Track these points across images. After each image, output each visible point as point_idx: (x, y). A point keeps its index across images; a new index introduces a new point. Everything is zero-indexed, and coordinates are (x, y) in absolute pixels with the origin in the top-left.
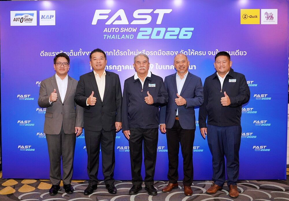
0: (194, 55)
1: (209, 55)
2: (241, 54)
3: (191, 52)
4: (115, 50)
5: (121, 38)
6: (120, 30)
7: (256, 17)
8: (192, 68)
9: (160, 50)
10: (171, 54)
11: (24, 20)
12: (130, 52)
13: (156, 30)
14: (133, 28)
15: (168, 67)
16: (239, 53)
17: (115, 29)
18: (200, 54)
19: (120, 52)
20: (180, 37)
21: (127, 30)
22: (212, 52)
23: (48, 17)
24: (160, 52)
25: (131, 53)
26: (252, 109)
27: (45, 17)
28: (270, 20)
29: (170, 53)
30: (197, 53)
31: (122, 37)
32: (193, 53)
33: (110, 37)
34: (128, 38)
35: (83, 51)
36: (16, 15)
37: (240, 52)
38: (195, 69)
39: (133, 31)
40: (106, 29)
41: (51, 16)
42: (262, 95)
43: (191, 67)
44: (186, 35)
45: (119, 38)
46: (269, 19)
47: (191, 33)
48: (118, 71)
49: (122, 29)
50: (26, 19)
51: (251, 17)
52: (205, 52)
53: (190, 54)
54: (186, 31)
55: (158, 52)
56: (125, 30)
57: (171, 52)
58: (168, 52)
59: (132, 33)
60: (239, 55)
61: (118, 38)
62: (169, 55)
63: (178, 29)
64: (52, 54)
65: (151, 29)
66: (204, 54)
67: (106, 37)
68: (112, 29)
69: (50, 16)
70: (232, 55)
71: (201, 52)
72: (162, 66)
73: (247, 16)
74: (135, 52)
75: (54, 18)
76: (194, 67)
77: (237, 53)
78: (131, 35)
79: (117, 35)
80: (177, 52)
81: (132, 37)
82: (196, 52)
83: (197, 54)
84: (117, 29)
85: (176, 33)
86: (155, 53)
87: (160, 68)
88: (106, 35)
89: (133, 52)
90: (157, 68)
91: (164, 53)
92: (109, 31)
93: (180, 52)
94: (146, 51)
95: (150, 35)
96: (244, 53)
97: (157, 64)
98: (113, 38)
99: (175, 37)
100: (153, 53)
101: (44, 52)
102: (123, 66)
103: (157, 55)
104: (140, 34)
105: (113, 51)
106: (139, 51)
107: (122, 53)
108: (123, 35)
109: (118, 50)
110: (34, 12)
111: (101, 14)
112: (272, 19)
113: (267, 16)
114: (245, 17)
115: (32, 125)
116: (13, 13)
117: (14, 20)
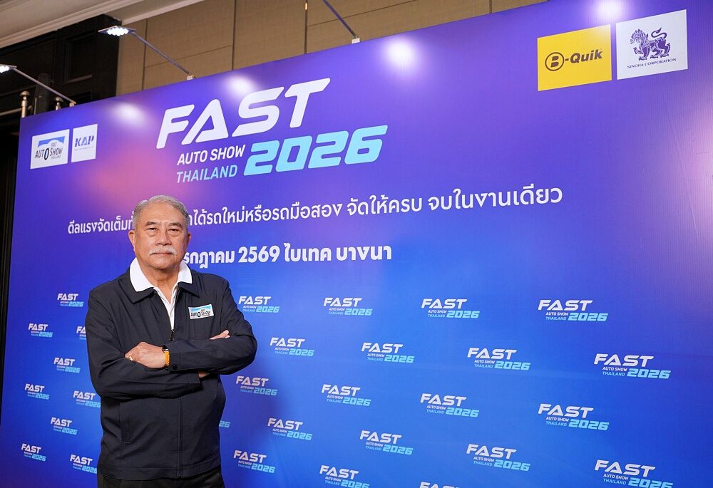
0: (385, 212)
1: (433, 208)
2: (542, 199)
3: (379, 202)
4: (196, 211)
5: (212, 178)
6: (210, 155)
7: (598, 55)
8: (380, 257)
9: (297, 204)
10: (323, 212)
11: (50, 153)
12: (229, 213)
13: (289, 143)
14: (237, 147)
15: (314, 254)
16: (535, 196)
17: (199, 155)
18: (405, 208)
19: (206, 214)
20: (349, 160)
21: (224, 153)
22: (443, 198)
23: (85, 142)
25: (229, 218)
26: (586, 410)
27: (81, 142)
28: (653, 57)
29: (321, 209)
30: (394, 207)
31: (213, 175)
32: (383, 207)
33: (189, 176)
34: (226, 176)
36: (41, 143)
37: (538, 192)
38: (389, 257)
39: (237, 156)
40: (183, 155)
41: (91, 138)
43: (376, 254)
44: (365, 151)
45: (207, 176)
46: (651, 53)
47: (379, 143)
48: (201, 267)
49: (215, 152)
50: (53, 151)
51: (577, 61)
53: (376, 210)
54: (365, 139)
55: (292, 209)
56: (220, 153)
57: (323, 207)
58: (316, 209)
59: (234, 160)
60: (532, 202)
61: (205, 178)
62: (319, 216)
63: (345, 134)
64: (86, 229)
65: (276, 144)
66: (417, 206)
67: (182, 176)
68: (194, 155)
69: (88, 139)
70: (508, 203)
71: (408, 200)
72: (299, 251)
73: (560, 60)
74: (238, 212)
75: (94, 143)
76: (385, 253)
77: (527, 197)
78: (232, 166)
79: (203, 170)
80: (340, 205)
81: (233, 173)
82: (394, 204)
83: (394, 210)
84: (204, 154)
85: (338, 148)
86: (285, 212)
87: (296, 256)
88: (182, 173)
89: (234, 213)
90: (287, 259)
91: (305, 210)
92: (189, 160)
93: (348, 206)
94: (262, 209)
95: (274, 162)
96: (554, 195)
97: (288, 245)
98: (195, 180)
99: (335, 162)
100: (279, 213)
101: (74, 224)
102: (212, 253)
103: (288, 218)
104: (252, 161)
105: (193, 214)
106: (249, 208)
107: (211, 219)
108: (216, 169)
109: (203, 211)
110: (66, 133)
111: (174, 121)
112: (664, 50)
113: (642, 44)
114: (554, 65)
115: (46, 397)
116: (36, 140)
117: (36, 156)
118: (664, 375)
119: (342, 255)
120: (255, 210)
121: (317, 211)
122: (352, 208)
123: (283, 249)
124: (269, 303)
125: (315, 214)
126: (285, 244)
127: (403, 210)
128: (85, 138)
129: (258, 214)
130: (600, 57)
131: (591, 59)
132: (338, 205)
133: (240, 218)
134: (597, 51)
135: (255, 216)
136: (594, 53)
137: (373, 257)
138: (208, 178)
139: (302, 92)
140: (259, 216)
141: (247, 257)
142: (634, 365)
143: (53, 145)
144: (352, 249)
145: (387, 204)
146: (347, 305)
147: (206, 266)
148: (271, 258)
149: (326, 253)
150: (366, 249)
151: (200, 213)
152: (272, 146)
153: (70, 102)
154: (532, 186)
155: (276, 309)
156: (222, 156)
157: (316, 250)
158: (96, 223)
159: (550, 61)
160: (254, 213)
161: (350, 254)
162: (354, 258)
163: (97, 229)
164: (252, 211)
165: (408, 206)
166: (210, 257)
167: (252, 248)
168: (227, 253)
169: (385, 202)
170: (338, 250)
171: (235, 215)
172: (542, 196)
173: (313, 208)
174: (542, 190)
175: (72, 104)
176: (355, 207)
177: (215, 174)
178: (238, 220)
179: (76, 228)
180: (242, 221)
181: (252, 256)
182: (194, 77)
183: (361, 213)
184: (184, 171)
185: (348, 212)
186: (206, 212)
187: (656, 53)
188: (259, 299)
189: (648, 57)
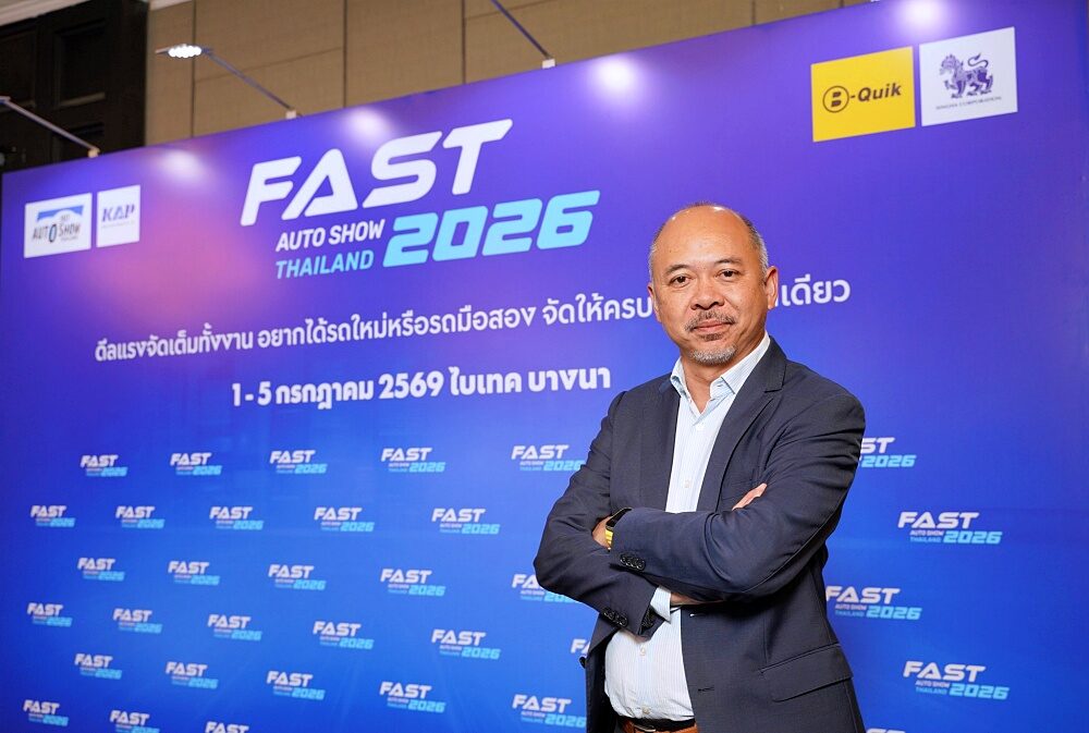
0: (599, 318)
2: (822, 296)
3: (589, 305)
4: (310, 322)
5: (333, 270)
6: (328, 236)
7: (896, 91)
8: (593, 384)
9: (468, 308)
10: (507, 320)
11: (59, 232)
12: (362, 324)
13: (452, 218)
14: (371, 223)
15: (495, 382)
16: (813, 293)
17: (311, 235)
18: (628, 312)
19: (326, 326)
20: (543, 243)
21: (351, 233)
23: (120, 214)
25: (363, 331)
26: (890, 592)
27: (112, 215)
28: (970, 94)
29: (504, 316)
30: (612, 310)
31: (335, 266)
32: (596, 312)
33: (296, 268)
34: (355, 267)
35: (215, 332)
37: (816, 286)
38: (607, 384)
39: (371, 237)
40: (284, 236)
41: (130, 209)
42: (948, 519)
43: (588, 380)
44: (568, 229)
45: (326, 268)
46: (968, 89)
47: (587, 217)
48: (321, 406)
49: (336, 231)
50: (63, 228)
51: (867, 98)
53: (585, 315)
54: (566, 211)
55: (460, 316)
56: (345, 233)
57: (507, 313)
58: (496, 316)
59: (369, 244)
60: (808, 301)
61: (323, 271)
62: (501, 326)
63: (537, 204)
64: (128, 352)
65: (433, 218)
66: (645, 309)
67: (285, 267)
68: (304, 236)
69: (124, 209)
71: (632, 301)
72: (472, 378)
73: (843, 98)
74: (376, 323)
75: (135, 216)
76: (600, 378)
77: (801, 294)
78: (365, 253)
79: (318, 259)
80: (532, 310)
81: (366, 262)
82: (612, 306)
83: (612, 315)
84: (319, 235)
85: (527, 225)
86: (449, 321)
87: (468, 386)
88: (284, 263)
89: (369, 323)
90: (455, 392)
91: (481, 318)
92: (295, 243)
93: (545, 310)
94: (414, 317)
95: (430, 247)
96: (838, 291)
97: (455, 371)
98: (306, 274)
99: (523, 245)
100: (440, 322)
101: (106, 345)
102: (337, 386)
103: (454, 330)
104: (395, 244)
105: (305, 326)
106: (393, 316)
107: (334, 333)
108: (339, 257)
109: (321, 321)
110: (85, 200)
111: (269, 182)
112: (985, 85)
113: (955, 76)
114: (836, 104)
115: (67, 622)
116: (32, 210)
117: (35, 236)
118: (994, 538)
119: (537, 382)
120: (403, 319)
121: (499, 319)
122: (550, 313)
123: (447, 376)
124: (430, 458)
125: (496, 323)
126: (451, 369)
127: (624, 315)
128: (119, 209)
129: (409, 325)
130: (899, 94)
131: (887, 96)
132: (530, 309)
134: (894, 85)
135: (403, 328)
136: (891, 87)
137: (584, 385)
138: (327, 271)
139: (470, 140)
140: (410, 327)
141: (393, 390)
142: (952, 526)
143: (63, 218)
144: (552, 374)
145: (602, 307)
146: (546, 457)
147: (328, 405)
148: (429, 390)
149: (513, 380)
150: (573, 373)
151: (316, 324)
152: (426, 222)
153: (88, 150)
154: (808, 278)
155: (440, 467)
156: (348, 237)
157: (498, 377)
158: (144, 343)
159: (830, 99)
160: (401, 323)
161: (548, 381)
162: (555, 387)
163: (146, 353)
164: (398, 320)
165: (632, 309)
166: (334, 392)
167: (402, 376)
168: (362, 384)
169: (598, 303)
170: (532, 375)
171: (372, 326)
172: (821, 292)
173: (492, 313)
174: (821, 284)
176: (554, 313)
177: (338, 264)
178: (377, 335)
179: (110, 352)
180: (383, 335)
181: (400, 389)
182: (298, 114)
183: (564, 321)
184: (288, 260)
185: (545, 320)
186: (326, 323)
187: (974, 88)
188: (413, 453)
189: (965, 94)
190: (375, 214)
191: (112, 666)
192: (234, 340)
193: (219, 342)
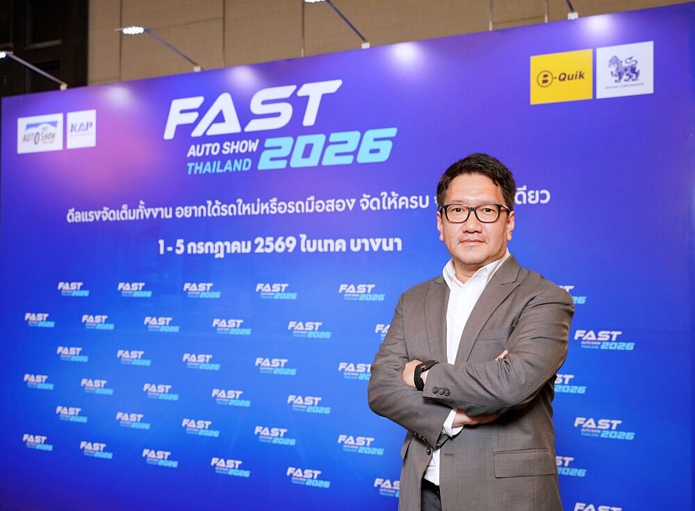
0: (396, 207)
2: (533, 199)
3: (389, 199)
4: (209, 203)
5: (225, 170)
6: (222, 148)
7: (581, 76)
8: (391, 248)
9: (312, 198)
10: (337, 206)
11: (41, 138)
12: (244, 205)
13: (303, 141)
14: (250, 141)
15: (329, 245)
16: (527, 197)
17: (211, 148)
18: (414, 205)
19: (220, 206)
20: (361, 159)
21: (237, 147)
23: (82, 128)
24: (310, 202)
25: (244, 210)
26: (568, 378)
27: (77, 128)
28: (626, 80)
29: (335, 204)
30: (403, 203)
31: (226, 168)
32: (393, 204)
33: (201, 168)
34: (239, 169)
35: (147, 206)
37: (530, 193)
38: (399, 248)
39: (250, 150)
40: (193, 147)
41: (89, 125)
42: (604, 335)
43: (388, 245)
44: (376, 151)
45: (220, 169)
46: (625, 77)
47: (389, 144)
48: (217, 256)
49: (227, 146)
50: (44, 135)
51: (564, 79)
52: (427, 197)
53: (387, 205)
54: (376, 140)
55: (307, 203)
56: (233, 147)
57: (338, 202)
58: (330, 203)
59: (248, 154)
60: (525, 202)
61: (219, 171)
62: (333, 210)
63: (357, 134)
64: (88, 217)
65: (290, 140)
66: (424, 203)
67: (193, 167)
68: (206, 148)
69: (85, 125)
71: (416, 198)
72: (315, 242)
73: (549, 78)
74: (253, 205)
75: (93, 130)
76: (395, 245)
77: (520, 198)
78: (246, 160)
79: (215, 163)
80: (353, 201)
81: (247, 166)
82: (404, 200)
83: (404, 206)
84: (216, 148)
85: (351, 147)
86: (300, 206)
87: (312, 246)
88: (193, 164)
89: (249, 205)
90: (303, 250)
91: (320, 204)
92: (200, 152)
93: (361, 201)
94: (278, 202)
95: (288, 158)
96: (543, 197)
97: (303, 237)
98: (207, 172)
99: (348, 160)
100: (294, 206)
101: (74, 212)
102: (227, 243)
103: (303, 211)
104: (266, 155)
105: (206, 205)
106: (264, 201)
107: (225, 210)
108: (229, 162)
109: (217, 202)
110: (58, 117)
111: (182, 112)
112: (635, 75)
113: (617, 69)
114: (545, 81)
115: (50, 387)
116: (22, 123)
117: (24, 140)
118: (630, 346)
119: (356, 246)
120: (270, 203)
121: (332, 205)
122: (365, 203)
123: (299, 240)
124: (287, 290)
125: (330, 208)
126: (301, 236)
127: (411, 206)
128: (82, 124)
129: (274, 207)
130: (583, 78)
131: (576, 79)
132: (351, 200)
133: (256, 210)
134: (580, 72)
135: (270, 209)
136: (578, 74)
137: (385, 248)
138: (221, 171)
139: (315, 92)
140: (275, 208)
141: (264, 247)
142: (606, 339)
143: (44, 129)
144: (365, 241)
145: (397, 200)
146: (361, 291)
147: (222, 255)
148: (287, 248)
149: (340, 244)
150: (378, 241)
151: (214, 204)
152: (286, 142)
153: (59, 85)
154: (525, 188)
155: (293, 296)
156: (234, 150)
157: (331, 242)
158: (99, 212)
159: (541, 79)
160: (269, 206)
161: (363, 245)
162: (367, 249)
163: (101, 218)
164: (267, 204)
165: (416, 203)
166: (225, 247)
167: (269, 239)
168: (243, 243)
169: (395, 198)
170: (352, 241)
171: (251, 207)
172: (533, 197)
173: (328, 202)
174: (532, 192)
175: (64, 87)
176: (367, 203)
177: (228, 167)
178: (253, 212)
179: (76, 217)
180: (257, 213)
181: (268, 247)
182: (202, 69)
183: (373, 208)
184: (195, 162)
185: (361, 207)
186: (220, 203)
187: (628, 77)
188: (276, 287)
189: (622, 80)
190: (252, 136)
191: (80, 414)
192: (160, 213)
193: (149, 213)
